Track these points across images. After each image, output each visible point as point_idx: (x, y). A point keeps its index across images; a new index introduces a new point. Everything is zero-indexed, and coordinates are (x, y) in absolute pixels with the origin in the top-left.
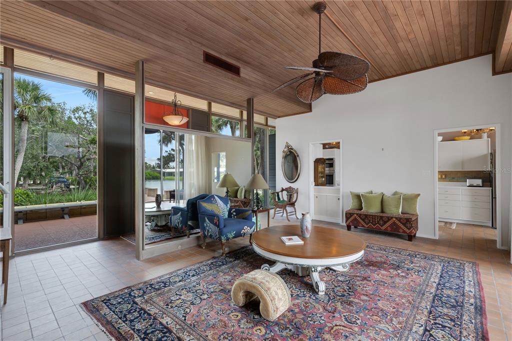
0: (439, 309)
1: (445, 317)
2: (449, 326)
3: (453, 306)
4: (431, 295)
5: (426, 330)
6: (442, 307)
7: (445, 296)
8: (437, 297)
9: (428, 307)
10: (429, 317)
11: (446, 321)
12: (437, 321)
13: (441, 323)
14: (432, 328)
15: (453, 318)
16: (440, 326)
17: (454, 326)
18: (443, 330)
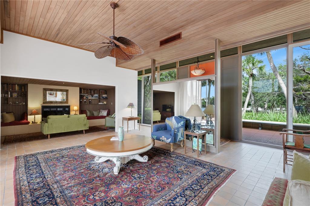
0: (45, 190)
1: (40, 188)
2: (36, 186)
3: (38, 198)
4: (56, 195)
5: (45, 178)
6: (44, 193)
7: (48, 202)
8: (52, 196)
9: (51, 187)
10: (47, 183)
11: (38, 187)
12: (42, 184)
13: (40, 184)
14: (43, 180)
15: (35, 191)
16: (40, 183)
17: (33, 187)
18: (37, 182)
